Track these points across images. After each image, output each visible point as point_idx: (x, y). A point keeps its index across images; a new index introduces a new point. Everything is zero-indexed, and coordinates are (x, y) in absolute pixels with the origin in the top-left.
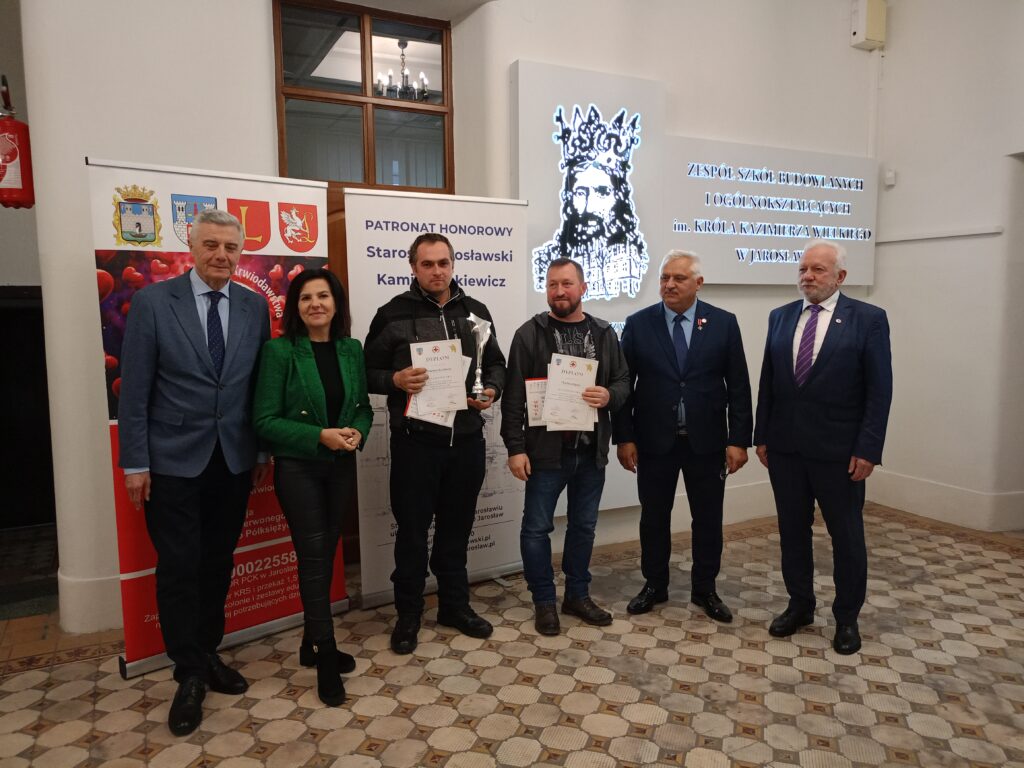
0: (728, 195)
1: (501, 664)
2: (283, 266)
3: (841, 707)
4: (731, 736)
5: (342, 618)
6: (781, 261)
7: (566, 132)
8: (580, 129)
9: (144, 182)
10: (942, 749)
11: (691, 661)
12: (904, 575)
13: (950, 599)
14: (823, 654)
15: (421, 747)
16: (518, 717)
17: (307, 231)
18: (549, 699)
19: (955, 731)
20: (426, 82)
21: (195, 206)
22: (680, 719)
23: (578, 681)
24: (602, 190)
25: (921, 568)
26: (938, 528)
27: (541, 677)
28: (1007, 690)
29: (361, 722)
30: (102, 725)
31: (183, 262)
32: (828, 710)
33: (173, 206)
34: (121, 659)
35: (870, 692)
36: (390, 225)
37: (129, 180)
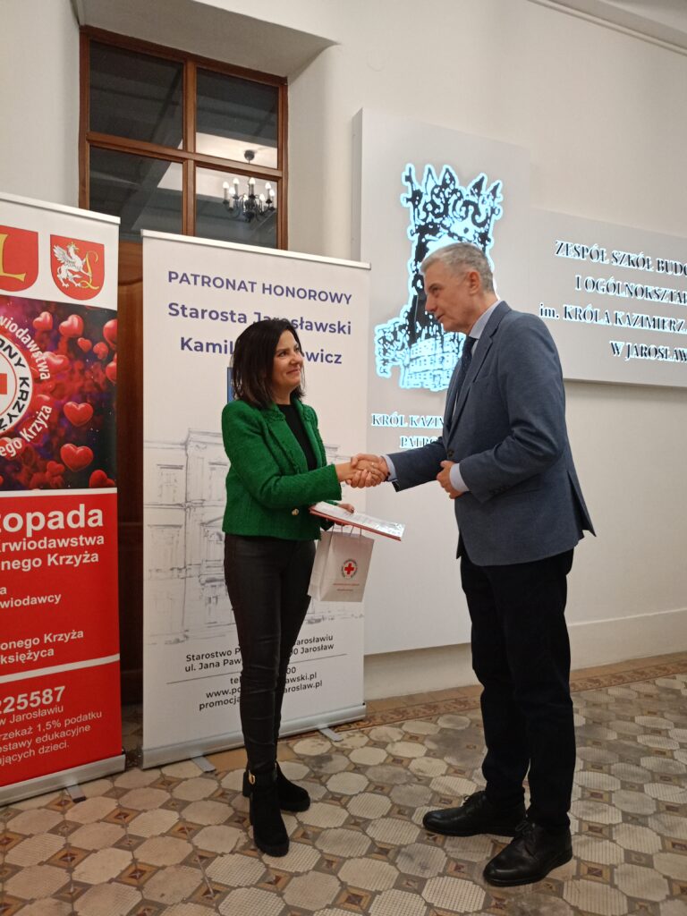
0: (601, 280)
1: (317, 868)
2: (53, 315)
5: (113, 781)
6: (660, 359)
7: (416, 196)
8: (432, 193)
17: (89, 274)
23: (429, 906)
27: (373, 895)
36: (199, 280)
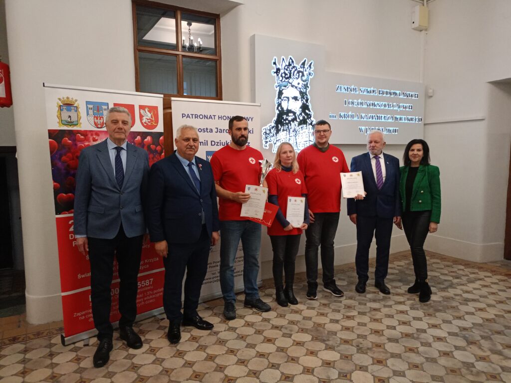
0: (355, 101)
1: (255, 333)
2: (141, 137)
3: (421, 349)
4: (372, 364)
7: (278, 70)
8: (285, 68)
9: (72, 95)
10: (471, 367)
11: (347, 329)
12: (443, 284)
13: (466, 295)
14: (410, 323)
15: (222, 375)
16: (267, 359)
17: (153, 119)
18: (281, 350)
19: (476, 359)
20: (201, 43)
21: (98, 107)
22: (346, 357)
23: (294, 341)
24: (295, 98)
25: (451, 281)
26: (456, 261)
27: (276, 339)
28: (498, 338)
29: (189, 364)
30: (57, 370)
31: (92, 135)
32: (416, 350)
33: (87, 107)
34: (62, 336)
35: (434, 341)
36: (194, 116)
37: (65, 94)
